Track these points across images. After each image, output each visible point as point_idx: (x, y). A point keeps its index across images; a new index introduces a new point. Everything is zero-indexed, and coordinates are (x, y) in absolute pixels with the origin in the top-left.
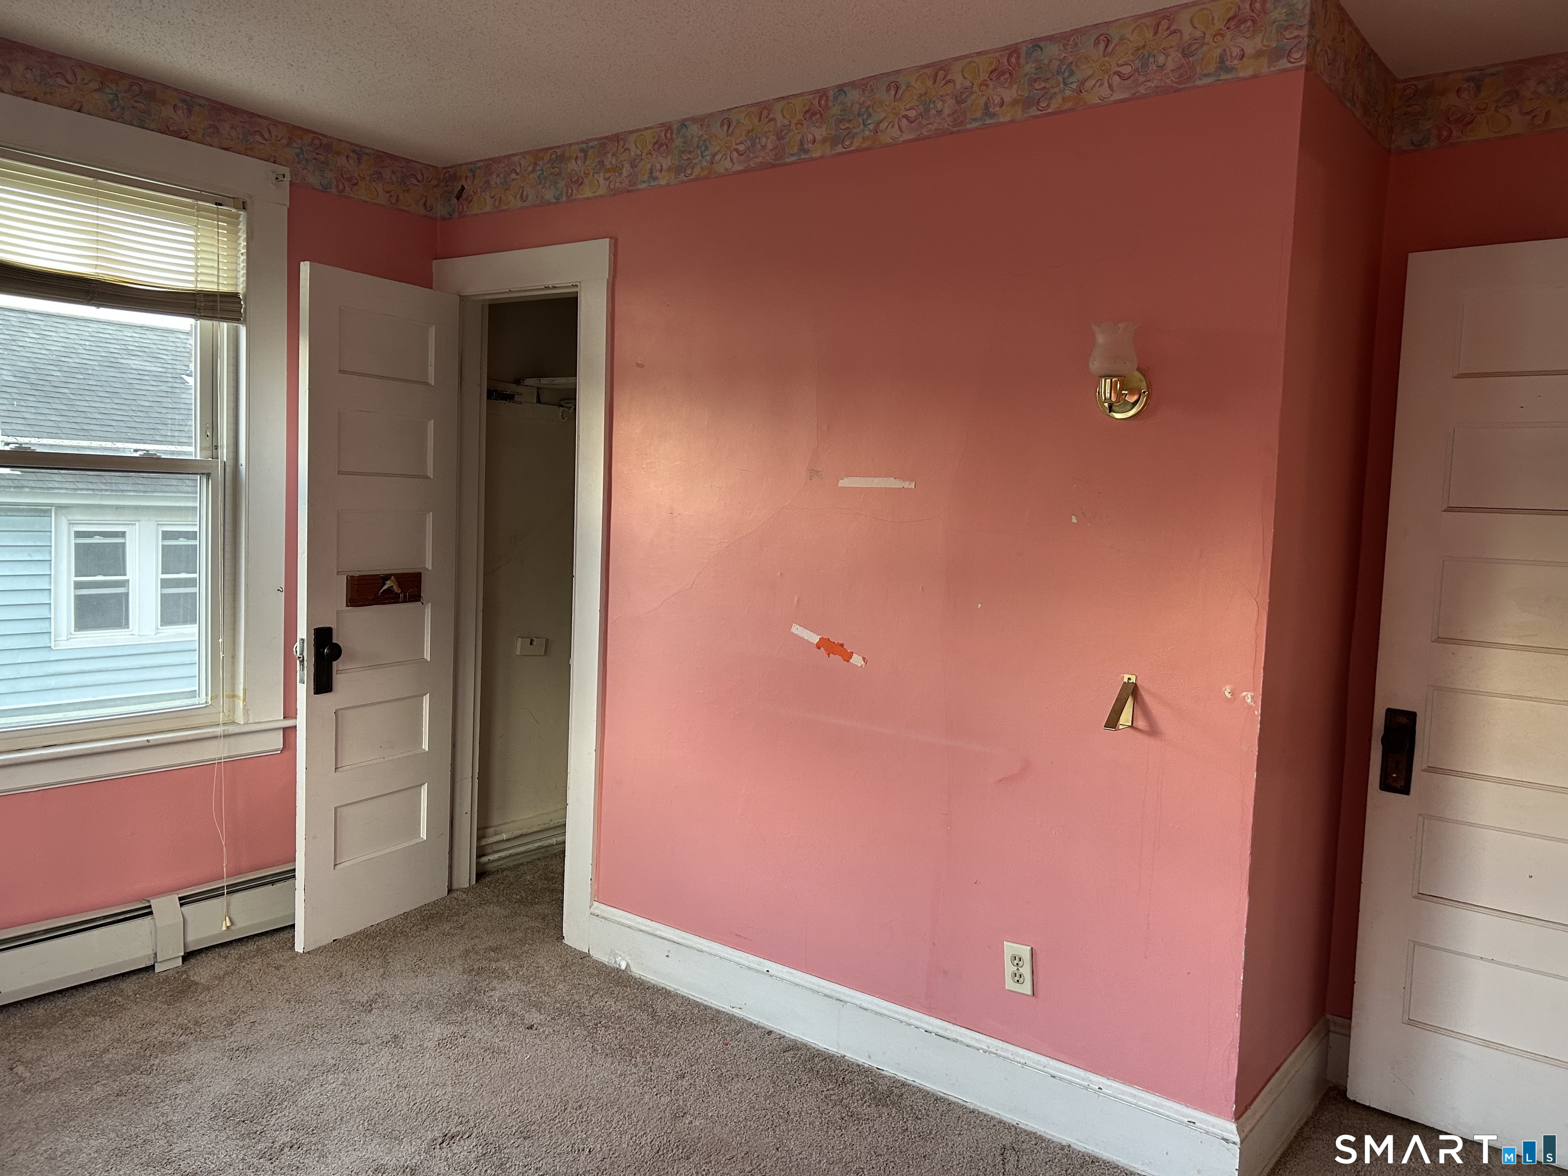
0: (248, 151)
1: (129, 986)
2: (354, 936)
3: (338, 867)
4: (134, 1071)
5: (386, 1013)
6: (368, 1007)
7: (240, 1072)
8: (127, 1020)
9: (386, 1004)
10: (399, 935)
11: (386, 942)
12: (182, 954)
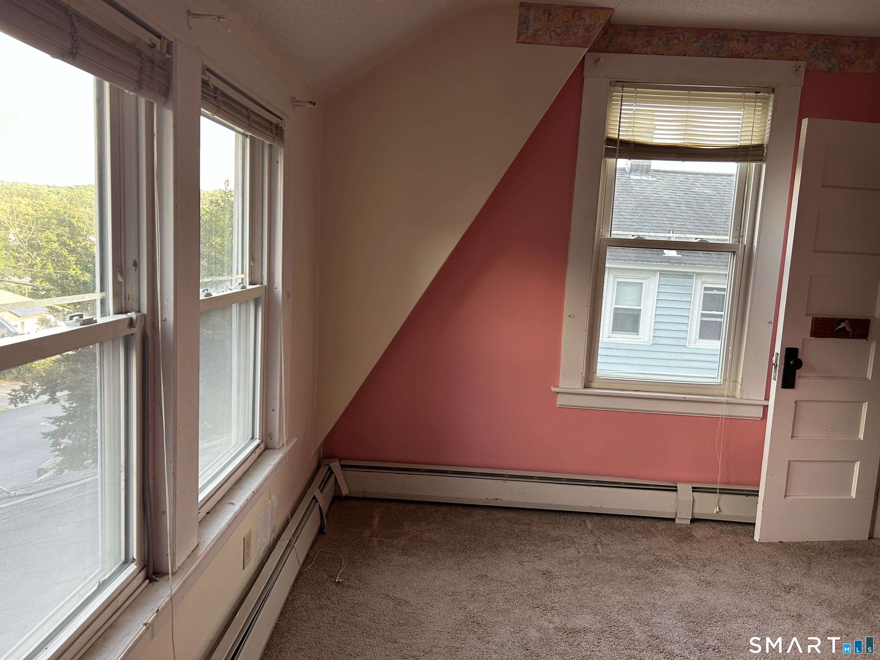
0: (780, 57)
1: (661, 525)
2: (794, 544)
3: (787, 498)
4: (648, 569)
5: (799, 598)
6: (789, 590)
7: (700, 594)
8: (654, 542)
9: (800, 592)
10: (824, 553)
11: (814, 555)
12: (690, 518)
